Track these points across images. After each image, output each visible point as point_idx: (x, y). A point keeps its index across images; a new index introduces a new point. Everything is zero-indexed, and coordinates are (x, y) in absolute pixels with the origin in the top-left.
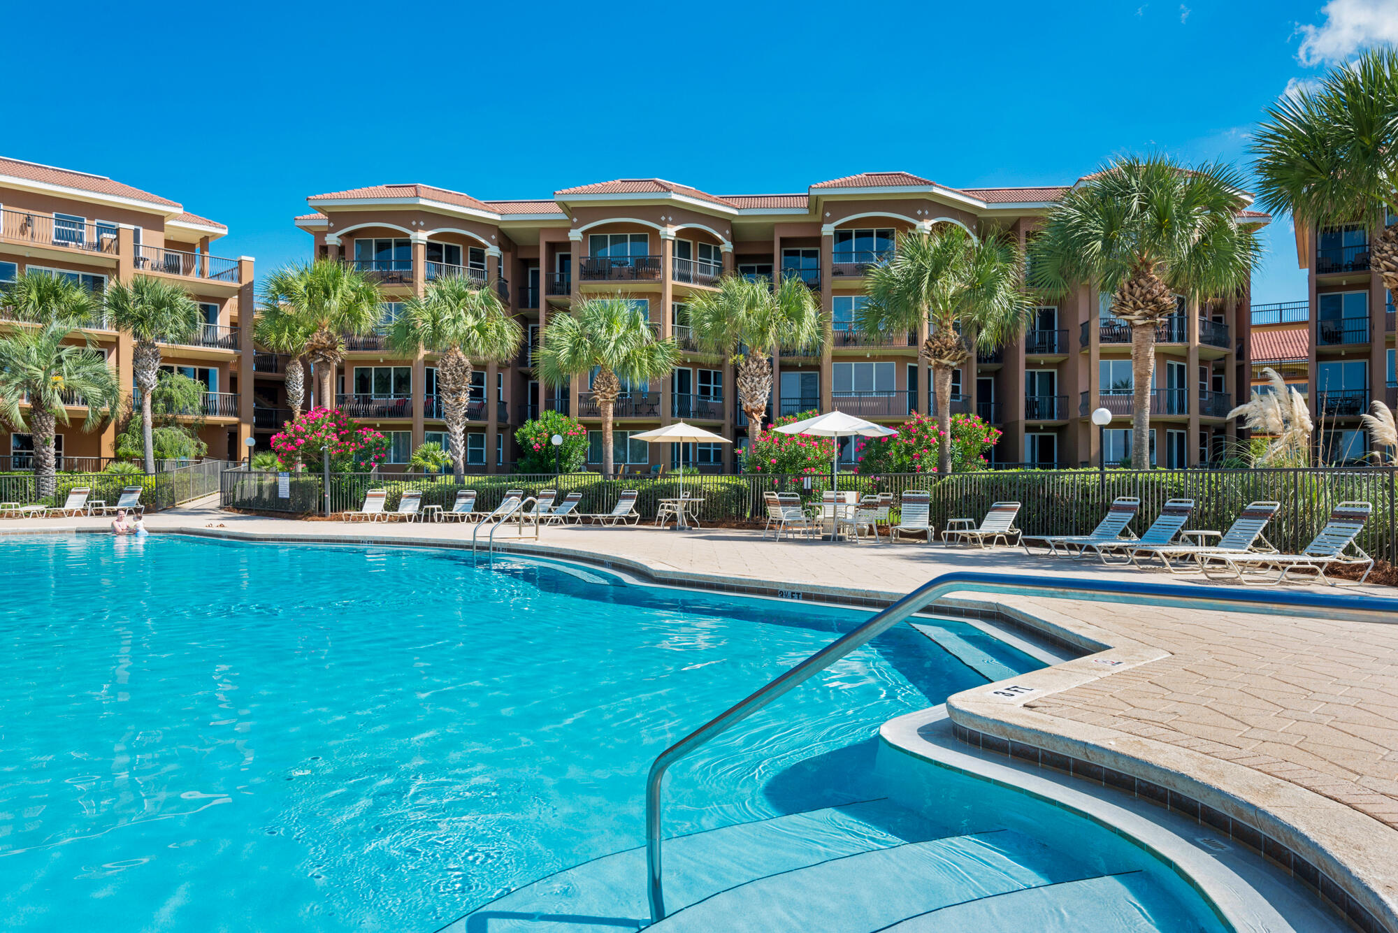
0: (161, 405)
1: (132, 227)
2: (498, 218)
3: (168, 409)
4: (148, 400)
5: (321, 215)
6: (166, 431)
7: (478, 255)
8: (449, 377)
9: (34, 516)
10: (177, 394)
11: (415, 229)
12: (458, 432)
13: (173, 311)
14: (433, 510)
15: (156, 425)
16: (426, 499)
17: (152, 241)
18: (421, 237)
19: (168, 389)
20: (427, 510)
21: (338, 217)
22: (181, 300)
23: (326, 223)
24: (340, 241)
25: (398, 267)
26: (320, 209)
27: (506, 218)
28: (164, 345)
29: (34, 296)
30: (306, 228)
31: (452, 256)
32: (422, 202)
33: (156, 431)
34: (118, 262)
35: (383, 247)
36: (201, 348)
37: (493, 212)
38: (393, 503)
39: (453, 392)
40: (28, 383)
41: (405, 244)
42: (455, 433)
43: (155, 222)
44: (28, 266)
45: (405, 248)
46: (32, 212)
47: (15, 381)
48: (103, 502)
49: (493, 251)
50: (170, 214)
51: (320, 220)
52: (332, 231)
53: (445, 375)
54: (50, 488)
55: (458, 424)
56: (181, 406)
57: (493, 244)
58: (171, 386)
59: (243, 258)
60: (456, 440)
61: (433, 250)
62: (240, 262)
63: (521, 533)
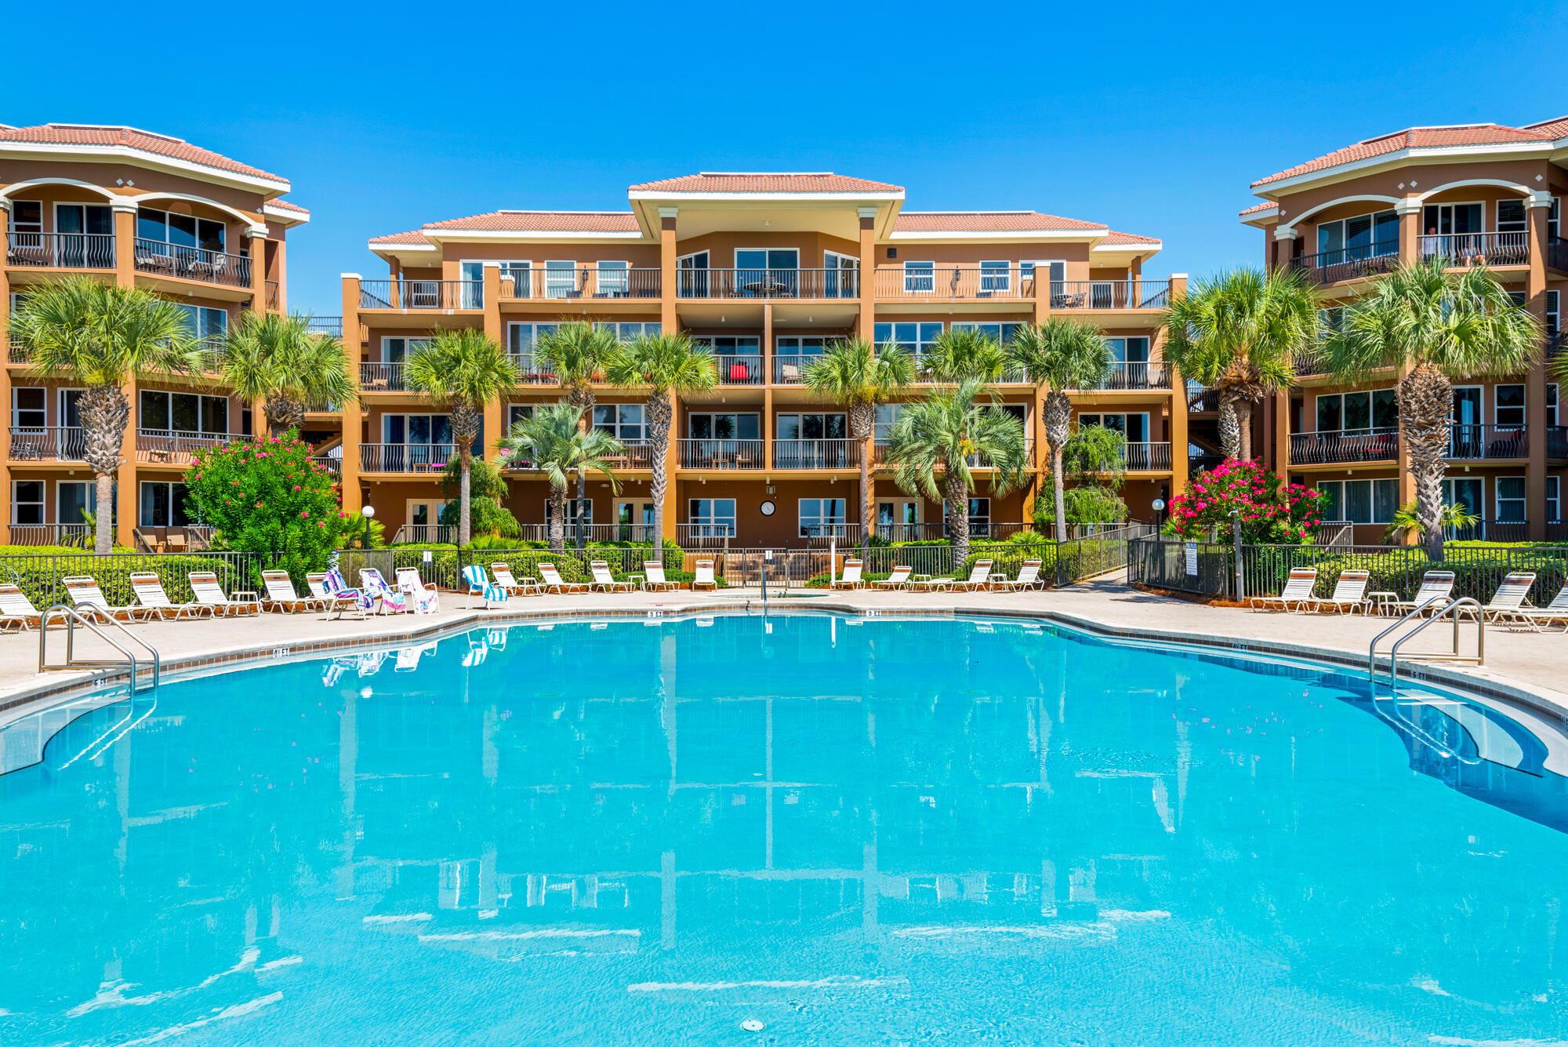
0: (1075, 462)
1: (1047, 263)
2: (1550, 147)
3: (1085, 467)
4: (1059, 459)
5: (1265, 203)
6: (1085, 493)
7: (1513, 212)
8: (1414, 406)
9: (941, 589)
10: (1093, 450)
11: (1402, 195)
12: (1431, 485)
13: (1081, 356)
14: (1383, 599)
15: (1069, 484)
16: (1376, 582)
17: (1075, 274)
18: (1414, 202)
19: (1083, 444)
20: (1374, 598)
21: (1289, 202)
22: (1090, 339)
23: (1276, 212)
24: (1295, 232)
25: (1379, 252)
26: (1267, 196)
27: (1561, 144)
28: (1075, 391)
29: (950, 357)
30: (1254, 223)
31: (1467, 219)
32: (1413, 153)
33: (1072, 492)
34: (1034, 306)
35: (1358, 228)
36: (1126, 391)
37: (1540, 140)
38: (1325, 589)
39: (1421, 427)
40: (940, 449)
41: (1390, 219)
42: (1426, 487)
43: (1078, 250)
44: (953, 323)
45: (1391, 223)
46: (961, 266)
47: (930, 448)
48: (1004, 575)
49: (1537, 199)
50: (1095, 239)
51: (1271, 209)
52: (1283, 220)
53: (1409, 404)
54: (964, 558)
55: (1432, 472)
56: (1097, 462)
57: (1537, 189)
58: (1086, 440)
59: (1174, 276)
60: (1428, 497)
62: (1171, 282)
63: (1455, 650)
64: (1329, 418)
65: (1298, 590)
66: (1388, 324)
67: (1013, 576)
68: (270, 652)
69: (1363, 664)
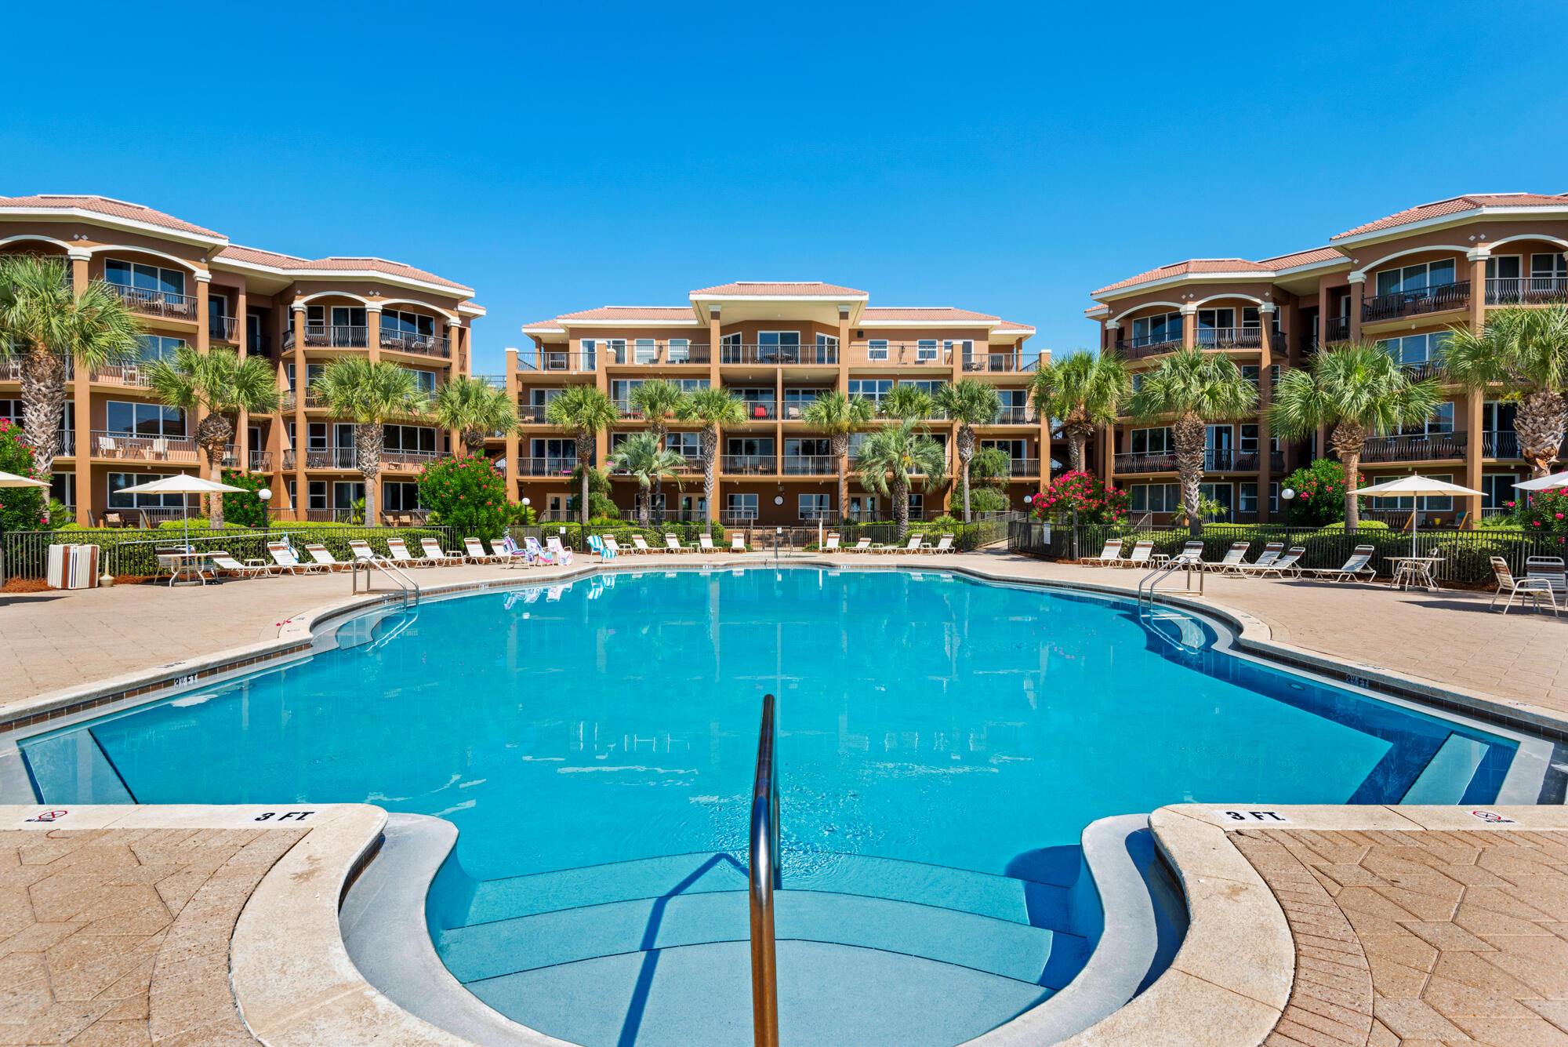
0: (977, 472)
1: (960, 342)
2: (1273, 275)
3: (983, 475)
4: (966, 469)
5: (1101, 305)
6: (983, 491)
7: (1252, 314)
8: (1183, 439)
9: (890, 553)
10: (989, 463)
11: (1184, 302)
12: (1192, 488)
13: (981, 404)
14: (1160, 558)
15: (973, 486)
16: (1157, 548)
17: (979, 349)
18: (1190, 308)
19: (982, 459)
20: (1155, 558)
21: (1116, 305)
22: (987, 392)
23: (1106, 311)
24: (1119, 324)
25: (1171, 338)
26: (1102, 300)
27: (1280, 274)
28: (977, 426)
29: (897, 403)
30: (1094, 318)
31: (1225, 319)
32: (1191, 276)
33: (974, 491)
34: (952, 369)
35: (1158, 322)
36: (1011, 426)
37: (1267, 270)
38: (1127, 552)
39: (1187, 452)
40: (890, 463)
41: (1177, 317)
42: (1190, 489)
43: (982, 334)
44: (899, 381)
45: (1178, 320)
46: (906, 343)
47: (883, 463)
48: (930, 544)
49: (1266, 307)
50: (993, 326)
51: (1103, 310)
52: (1111, 317)
53: (1180, 437)
54: (905, 532)
55: (1193, 480)
56: (991, 472)
57: (1266, 301)
58: (984, 457)
59: (1043, 351)
60: (1191, 495)
61: (1204, 317)
62: (1040, 355)
63: (1188, 587)
64: (1139, 445)
65: (1111, 553)
66: (1168, 387)
67: (935, 544)
68: (478, 587)
69: (1137, 596)
